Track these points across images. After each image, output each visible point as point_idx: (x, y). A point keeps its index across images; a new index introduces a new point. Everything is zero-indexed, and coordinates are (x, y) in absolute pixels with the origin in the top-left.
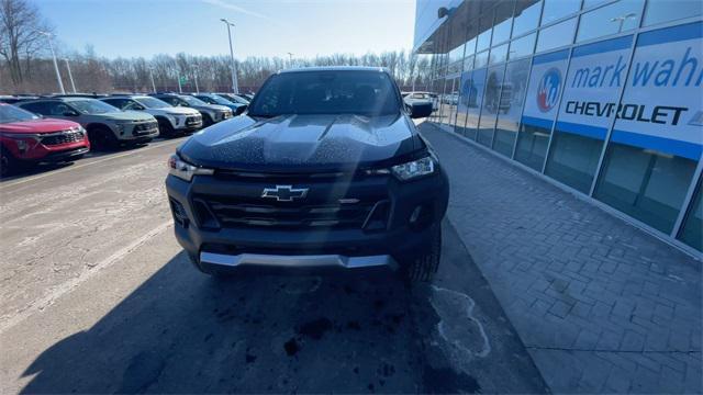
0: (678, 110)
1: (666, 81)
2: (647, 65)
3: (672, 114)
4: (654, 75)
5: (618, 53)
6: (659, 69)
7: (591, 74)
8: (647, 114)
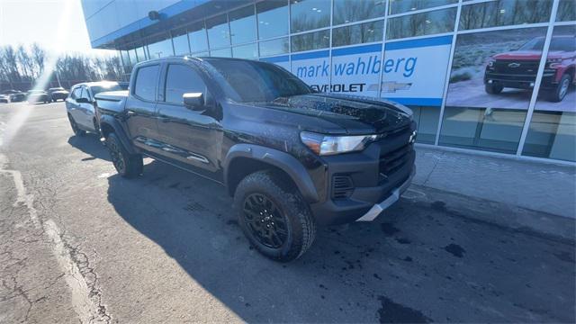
0: (361, 85)
1: (352, 72)
2: (340, 66)
3: (359, 87)
4: (345, 70)
5: (323, 59)
6: (347, 67)
7: (308, 70)
8: (347, 88)
